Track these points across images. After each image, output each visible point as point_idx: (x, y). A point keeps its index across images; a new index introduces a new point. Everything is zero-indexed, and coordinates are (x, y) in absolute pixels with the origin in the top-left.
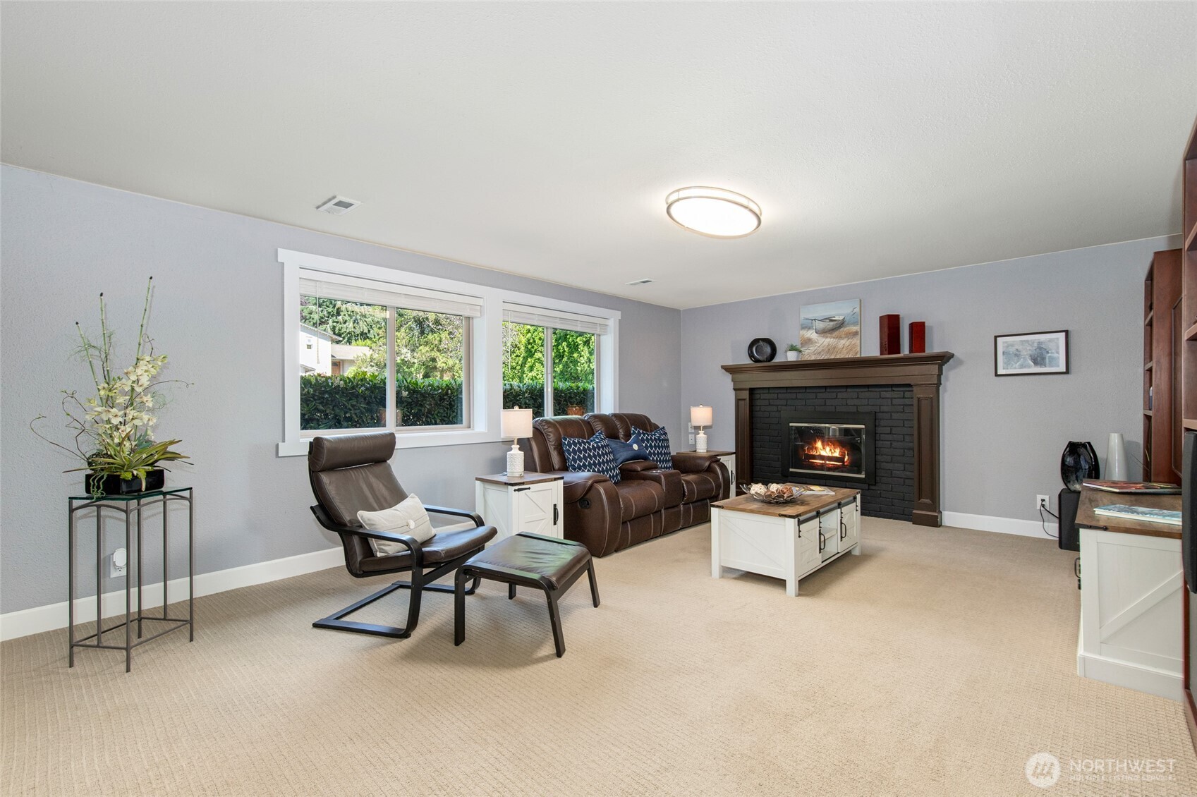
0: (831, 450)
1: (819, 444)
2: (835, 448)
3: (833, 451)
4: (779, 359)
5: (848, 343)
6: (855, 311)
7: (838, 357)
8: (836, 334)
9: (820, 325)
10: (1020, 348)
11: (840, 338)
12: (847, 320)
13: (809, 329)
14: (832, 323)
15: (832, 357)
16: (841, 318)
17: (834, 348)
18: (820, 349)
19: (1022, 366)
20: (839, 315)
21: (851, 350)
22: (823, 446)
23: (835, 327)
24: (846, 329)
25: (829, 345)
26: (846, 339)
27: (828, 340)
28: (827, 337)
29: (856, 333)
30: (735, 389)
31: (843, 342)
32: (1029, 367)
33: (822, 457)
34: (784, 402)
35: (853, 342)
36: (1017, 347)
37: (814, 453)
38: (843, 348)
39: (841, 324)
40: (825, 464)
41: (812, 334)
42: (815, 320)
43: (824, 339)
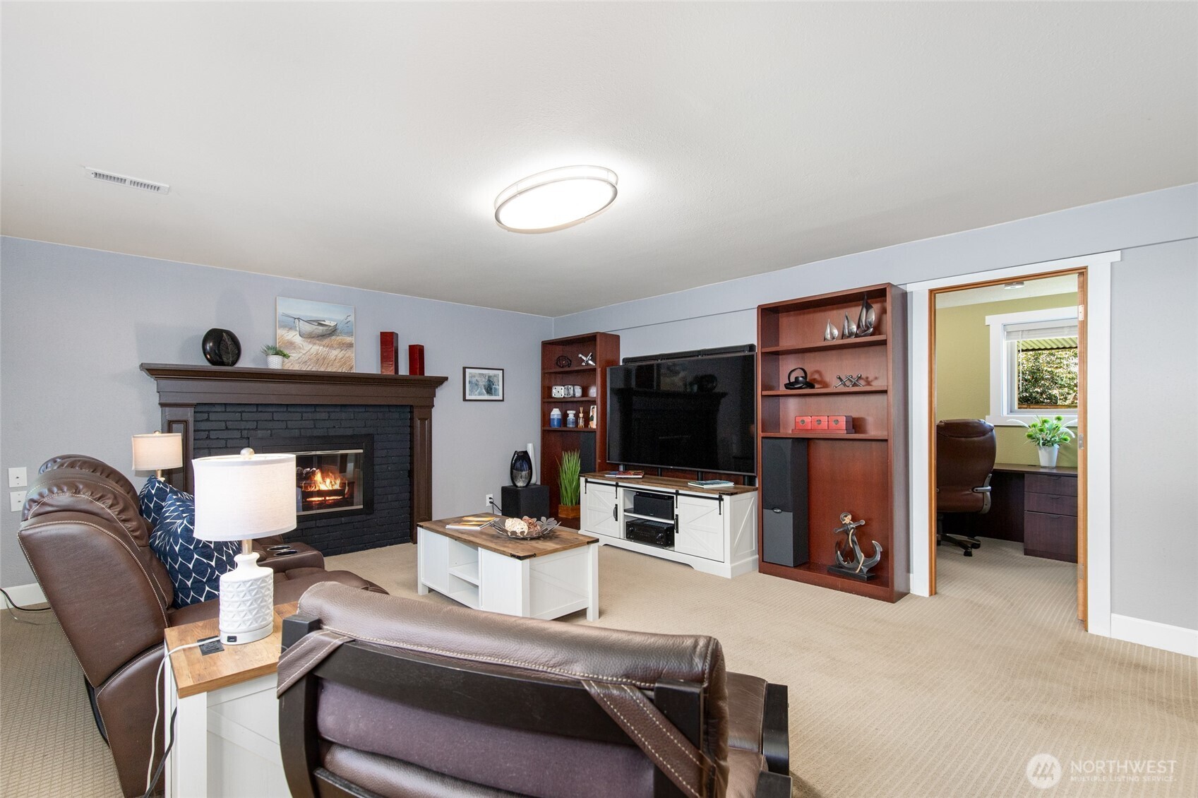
0: (331, 482)
1: (318, 477)
2: (335, 479)
3: (333, 483)
4: (245, 363)
5: (340, 355)
6: (349, 319)
7: (329, 370)
8: (326, 341)
9: (308, 328)
10: (479, 379)
11: (331, 347)
12: (339, 327)
13: (291, 329)
14: (321, 328)
15: (322, 370)
16: (333, 324)
17: (324, 359)
18: (305, 358)
19: (480, 394)
20: (330, 320)
21: (345, 363)
22: (323, 478)
23: (327, 334)
24: (338, 338)
25: (317, 354)
26: (338, 350)
27: (316, 347)
28: (315, 344)
29: (350, 345)
30: (162, 405)
31: (335, 353)
32: (484, 395)
33: (320, 493)
34: (252, 425)
35: (347, 355)
36: (477, 378)
37: (313, 489)
38: (333, 359)
39: (333, 332)
40: (325, 500)
41: (294, 337)
42: (298, 319)
43: (311, 346)
